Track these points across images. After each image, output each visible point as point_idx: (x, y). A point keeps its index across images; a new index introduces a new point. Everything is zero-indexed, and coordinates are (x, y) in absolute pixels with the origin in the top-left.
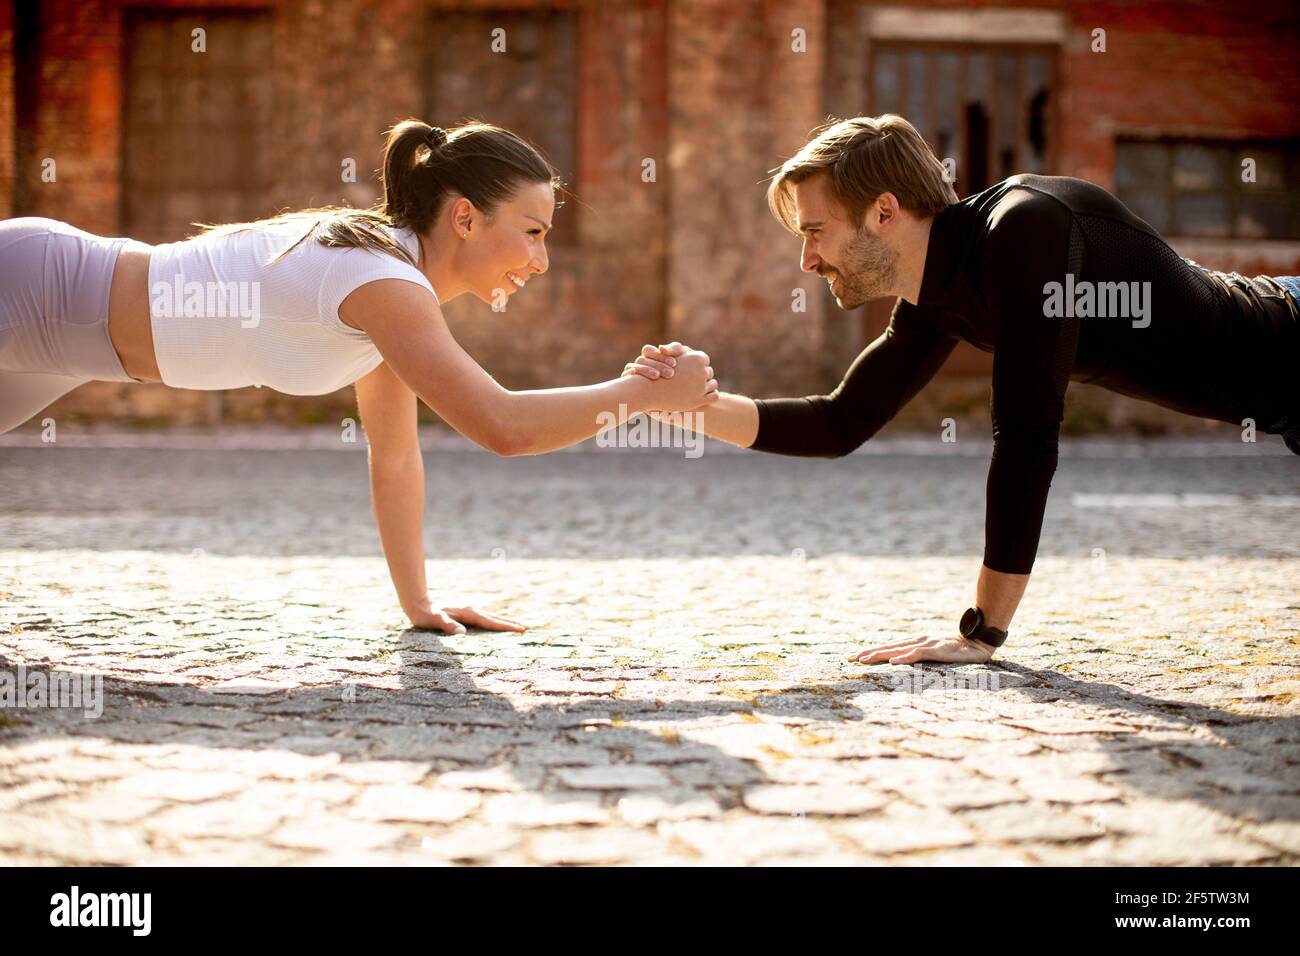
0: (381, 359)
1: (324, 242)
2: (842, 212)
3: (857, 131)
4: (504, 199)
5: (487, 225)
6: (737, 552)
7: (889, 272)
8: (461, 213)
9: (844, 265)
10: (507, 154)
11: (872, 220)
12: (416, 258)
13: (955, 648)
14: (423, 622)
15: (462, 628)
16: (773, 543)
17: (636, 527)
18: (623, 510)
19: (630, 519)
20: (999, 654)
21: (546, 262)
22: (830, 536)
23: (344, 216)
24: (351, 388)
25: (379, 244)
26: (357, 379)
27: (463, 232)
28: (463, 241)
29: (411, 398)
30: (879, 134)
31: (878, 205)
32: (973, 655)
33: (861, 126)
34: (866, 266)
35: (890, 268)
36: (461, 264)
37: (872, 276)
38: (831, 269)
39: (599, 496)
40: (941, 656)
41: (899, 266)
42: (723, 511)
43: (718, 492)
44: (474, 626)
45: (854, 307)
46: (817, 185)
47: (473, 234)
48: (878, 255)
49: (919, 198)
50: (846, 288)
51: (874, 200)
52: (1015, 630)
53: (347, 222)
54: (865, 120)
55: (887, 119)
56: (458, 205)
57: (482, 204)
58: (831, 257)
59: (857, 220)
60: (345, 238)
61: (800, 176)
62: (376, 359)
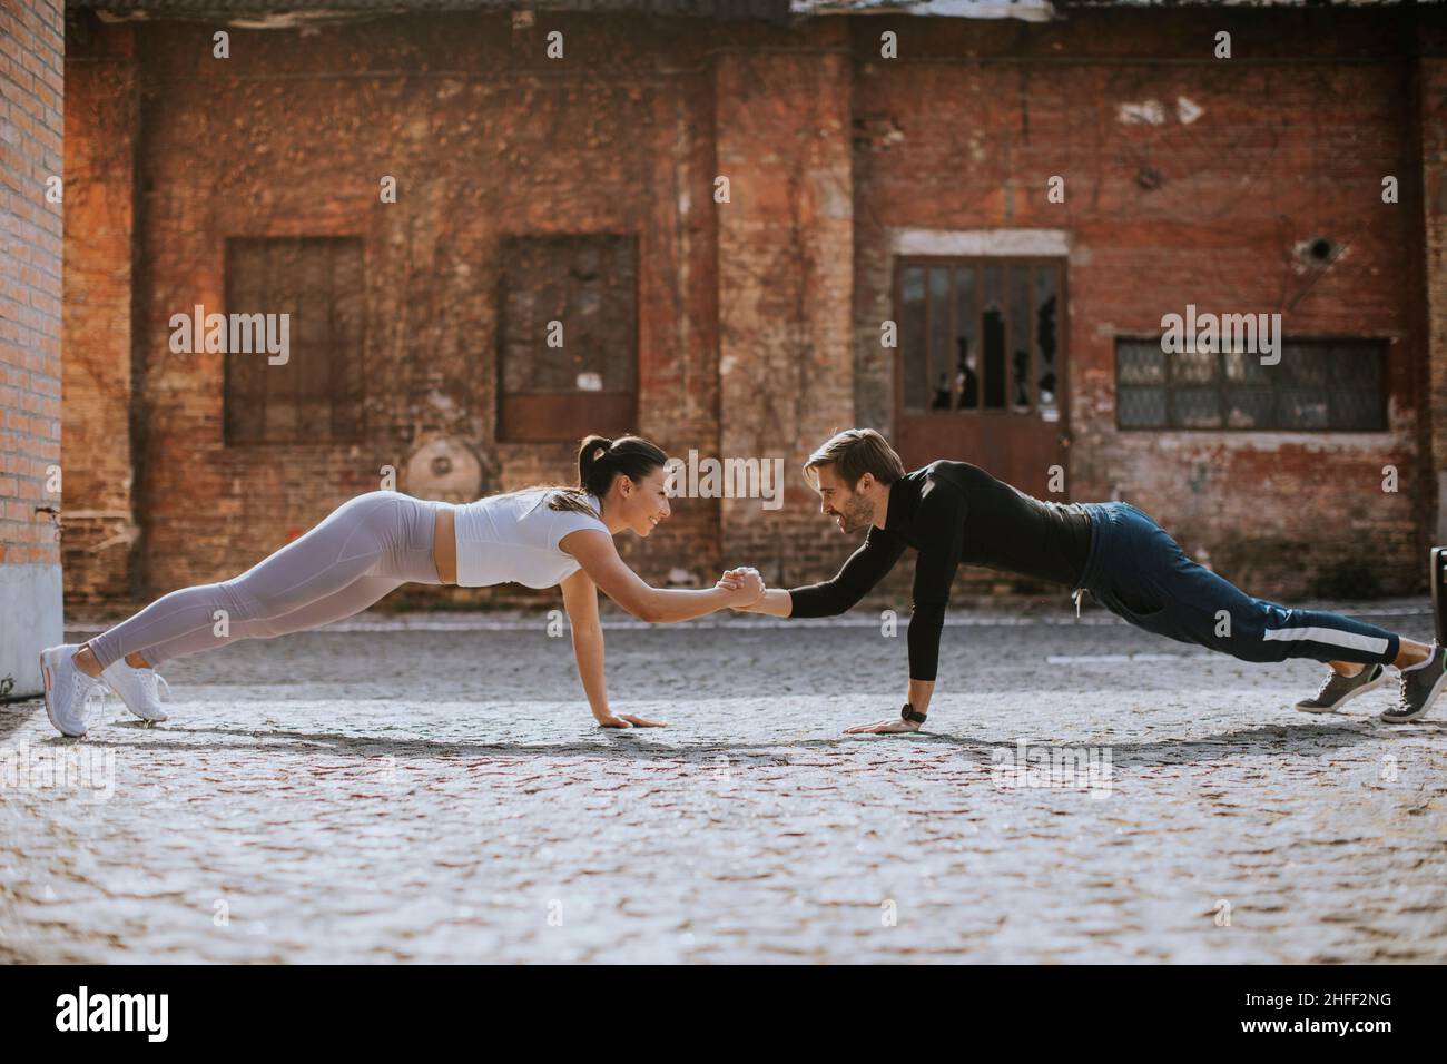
0: (580, 567)
1: (551, 506)
2: (843, 482)
3: (850, 439)
4: (646, 475)
5: (637, 489)
6: (784, 694)
7: (869, 513)
8: (623, 483)
9: (845, 511)
10: (647, 452)
11: (860, 487)
12: (598, 511)
13: (899, 725)
14: (608, 722)
15: (631, 724)
16: (809, 689)
17: (710, 683)
18: (693, 674)
19: (703, 678)
20: (923, 727)
21: (669, 510)
22: (849, 685)
23: (559, 491)
24: (558, 587)
25: (581, 508)
26: (563, 580)
27: (625, 494)
28: (624, 499)
29: (593, 587)
30: (862, 440)
31: (863, 479)
32: (908, 728)
33: (852, 436)
34: (858, 511)
35: (870, 511)
36: (624, 513)
37: (861, 516)
38: (837, 513)
39: (674, 664)
40: (891, 729)
41: (875, 510)
42: (774, 673)
43: (767, 660)
44: (637, 725)
45: (850, 532)
46: (830, 469)
47: (630, 495)
48: (864, 505)
49: (886, 475)
50: (846, 524)
51: (860, 477)
52: (930, 713)
53: (562, 494)
54: (853, 431)
55: (867, 431)
56: (623, 479)
57: (636, 479)
58: (839, 507)
59: (852, 488)
60: (563, 505)
61: (820, 463)
62: (577, 566)
